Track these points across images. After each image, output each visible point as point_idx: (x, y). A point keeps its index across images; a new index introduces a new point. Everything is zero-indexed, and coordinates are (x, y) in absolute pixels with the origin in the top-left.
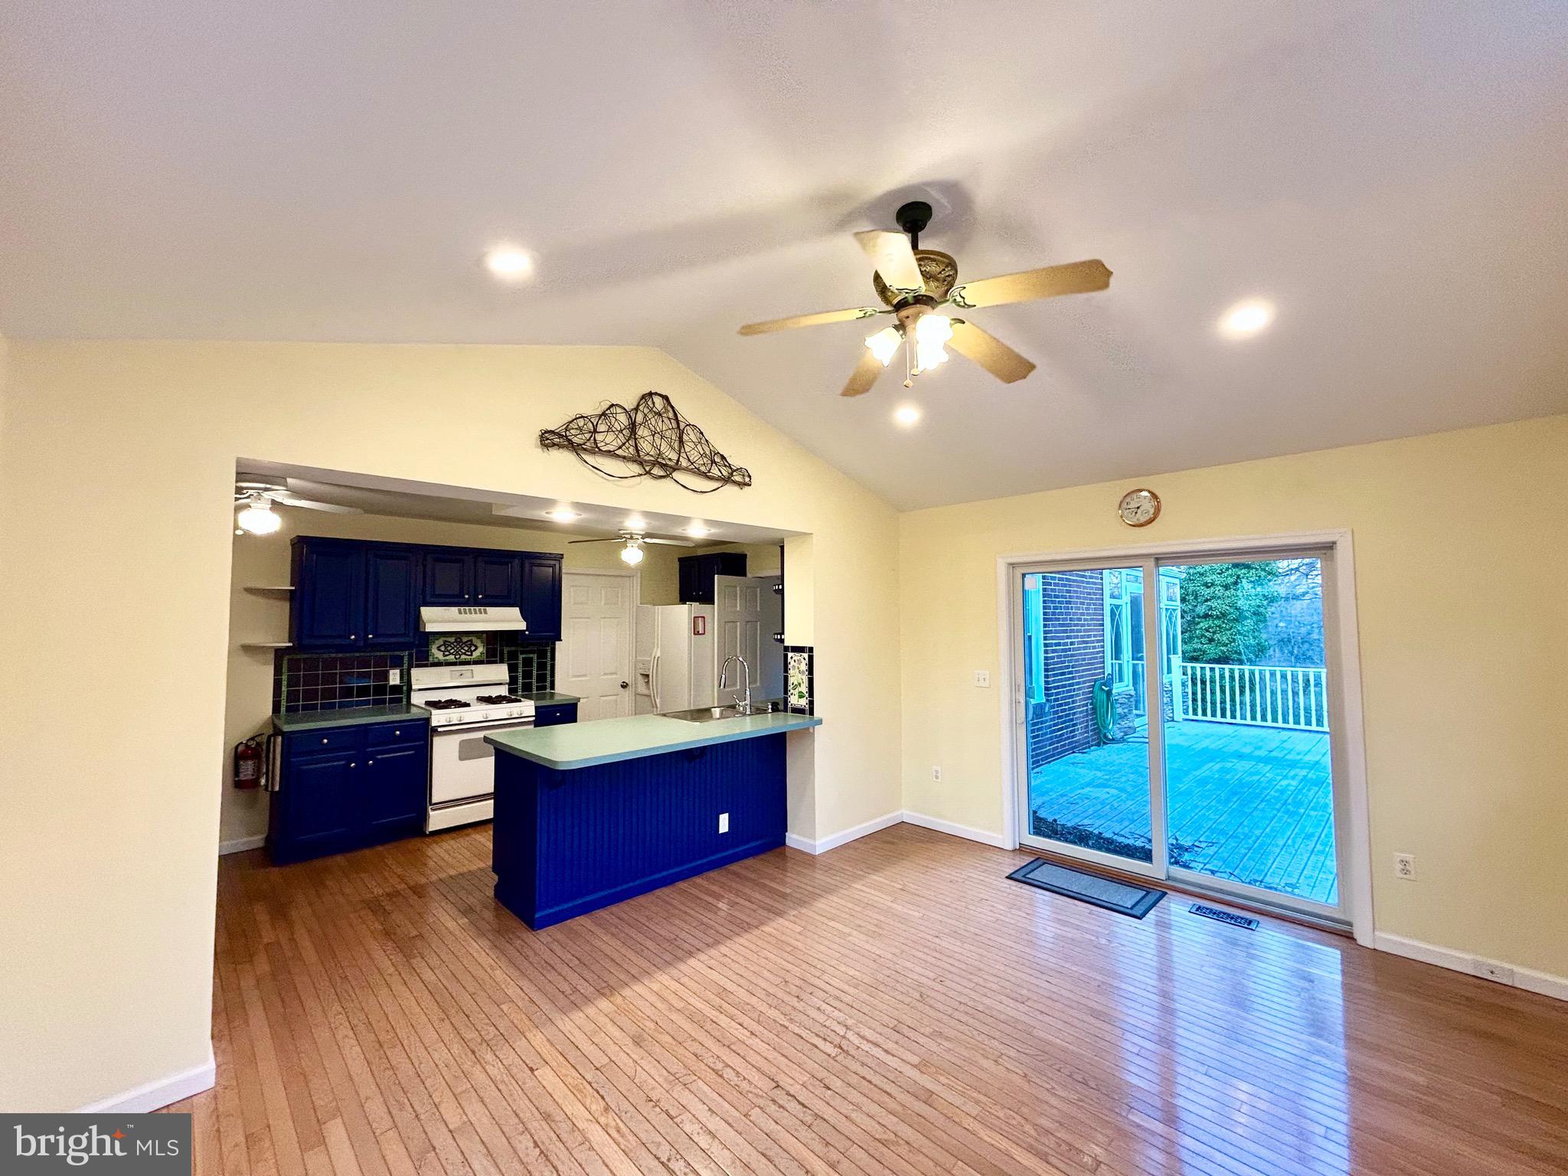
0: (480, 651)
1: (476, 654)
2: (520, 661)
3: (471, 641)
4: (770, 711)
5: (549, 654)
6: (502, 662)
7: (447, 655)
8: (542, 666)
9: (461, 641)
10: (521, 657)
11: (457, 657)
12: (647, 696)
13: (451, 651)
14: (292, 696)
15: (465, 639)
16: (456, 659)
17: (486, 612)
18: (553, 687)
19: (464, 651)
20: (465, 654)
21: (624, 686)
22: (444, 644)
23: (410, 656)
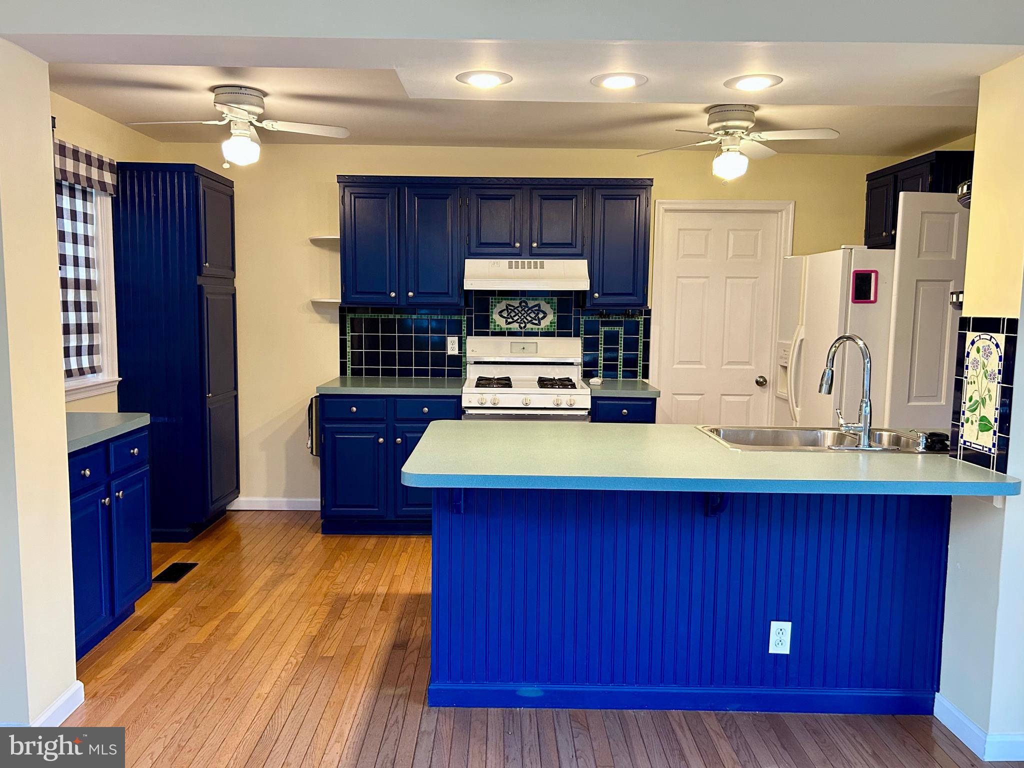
0: (549, 320)
1: (545, 323)
2: (601, 337)
3: (538, 305)
4: (921, 448)
5: (641, 328)
6: (577, 335)
7: (510, 323)
8: (631, 345)
9: (527, 306)
10: (603, 329)
11: (523, 325)
12: (785, 400)
13: (516, 318)
14: (357, 359)
15: (531, 303)
16: (521, 328)
17: (542, 267)
18: (646, 375)
19: (530, 319)
20: (530, 322)
21: (761, 383)
22: (507, 309)
23: (469, 321)
